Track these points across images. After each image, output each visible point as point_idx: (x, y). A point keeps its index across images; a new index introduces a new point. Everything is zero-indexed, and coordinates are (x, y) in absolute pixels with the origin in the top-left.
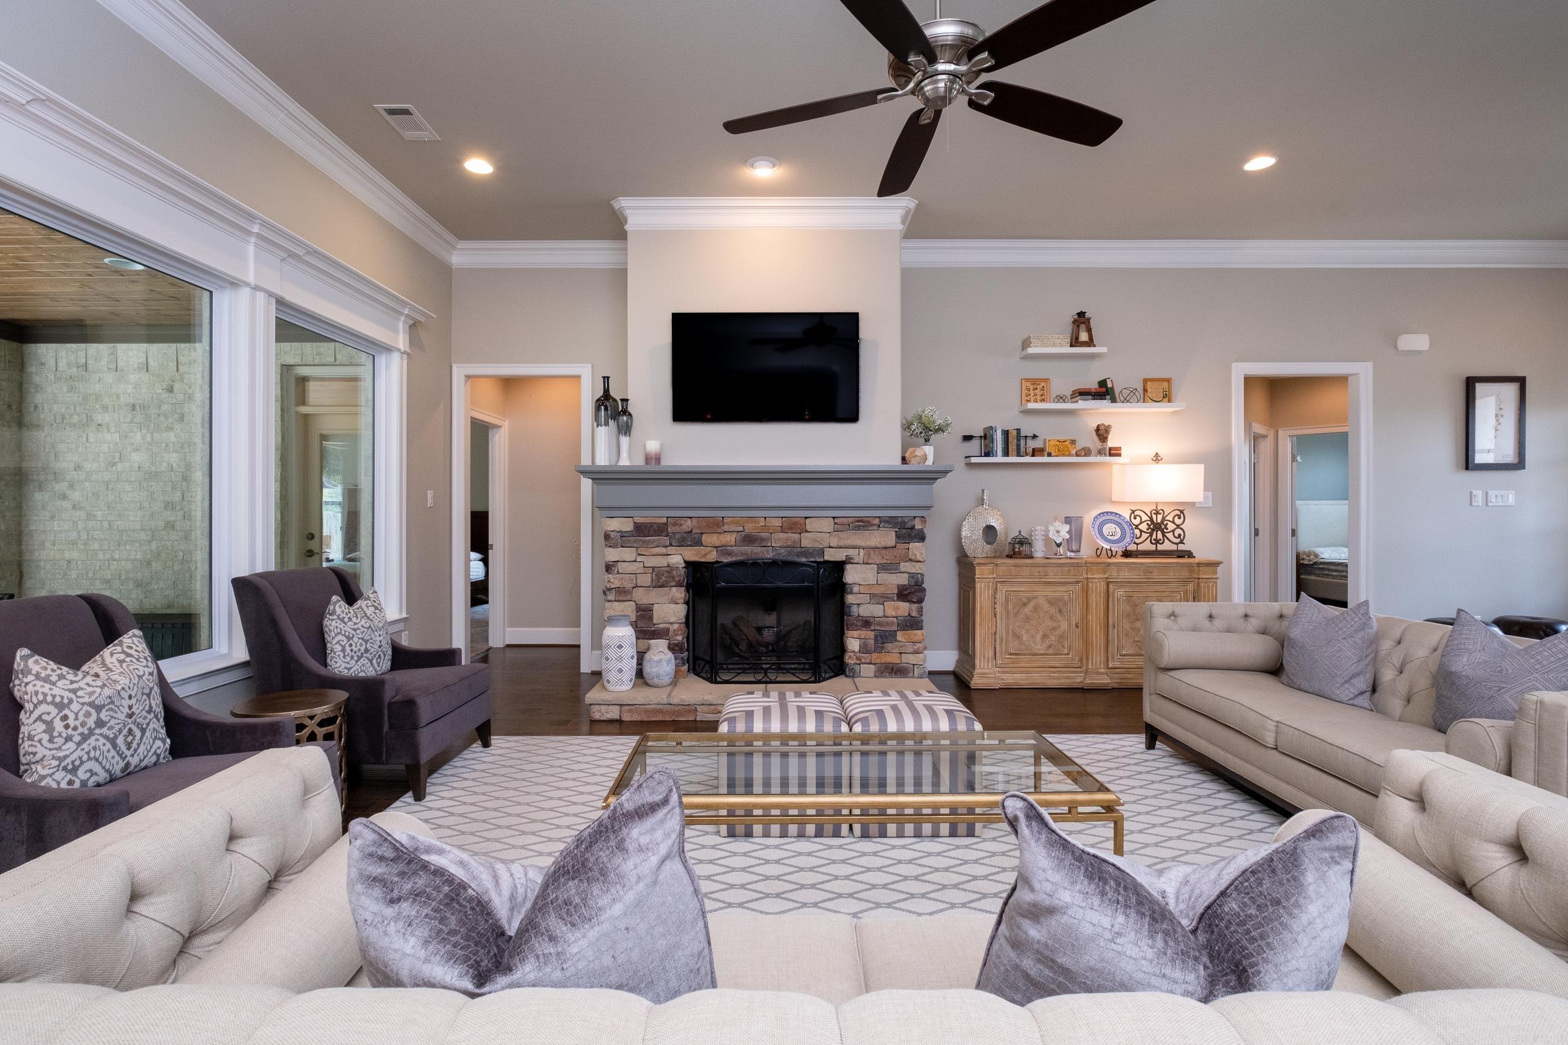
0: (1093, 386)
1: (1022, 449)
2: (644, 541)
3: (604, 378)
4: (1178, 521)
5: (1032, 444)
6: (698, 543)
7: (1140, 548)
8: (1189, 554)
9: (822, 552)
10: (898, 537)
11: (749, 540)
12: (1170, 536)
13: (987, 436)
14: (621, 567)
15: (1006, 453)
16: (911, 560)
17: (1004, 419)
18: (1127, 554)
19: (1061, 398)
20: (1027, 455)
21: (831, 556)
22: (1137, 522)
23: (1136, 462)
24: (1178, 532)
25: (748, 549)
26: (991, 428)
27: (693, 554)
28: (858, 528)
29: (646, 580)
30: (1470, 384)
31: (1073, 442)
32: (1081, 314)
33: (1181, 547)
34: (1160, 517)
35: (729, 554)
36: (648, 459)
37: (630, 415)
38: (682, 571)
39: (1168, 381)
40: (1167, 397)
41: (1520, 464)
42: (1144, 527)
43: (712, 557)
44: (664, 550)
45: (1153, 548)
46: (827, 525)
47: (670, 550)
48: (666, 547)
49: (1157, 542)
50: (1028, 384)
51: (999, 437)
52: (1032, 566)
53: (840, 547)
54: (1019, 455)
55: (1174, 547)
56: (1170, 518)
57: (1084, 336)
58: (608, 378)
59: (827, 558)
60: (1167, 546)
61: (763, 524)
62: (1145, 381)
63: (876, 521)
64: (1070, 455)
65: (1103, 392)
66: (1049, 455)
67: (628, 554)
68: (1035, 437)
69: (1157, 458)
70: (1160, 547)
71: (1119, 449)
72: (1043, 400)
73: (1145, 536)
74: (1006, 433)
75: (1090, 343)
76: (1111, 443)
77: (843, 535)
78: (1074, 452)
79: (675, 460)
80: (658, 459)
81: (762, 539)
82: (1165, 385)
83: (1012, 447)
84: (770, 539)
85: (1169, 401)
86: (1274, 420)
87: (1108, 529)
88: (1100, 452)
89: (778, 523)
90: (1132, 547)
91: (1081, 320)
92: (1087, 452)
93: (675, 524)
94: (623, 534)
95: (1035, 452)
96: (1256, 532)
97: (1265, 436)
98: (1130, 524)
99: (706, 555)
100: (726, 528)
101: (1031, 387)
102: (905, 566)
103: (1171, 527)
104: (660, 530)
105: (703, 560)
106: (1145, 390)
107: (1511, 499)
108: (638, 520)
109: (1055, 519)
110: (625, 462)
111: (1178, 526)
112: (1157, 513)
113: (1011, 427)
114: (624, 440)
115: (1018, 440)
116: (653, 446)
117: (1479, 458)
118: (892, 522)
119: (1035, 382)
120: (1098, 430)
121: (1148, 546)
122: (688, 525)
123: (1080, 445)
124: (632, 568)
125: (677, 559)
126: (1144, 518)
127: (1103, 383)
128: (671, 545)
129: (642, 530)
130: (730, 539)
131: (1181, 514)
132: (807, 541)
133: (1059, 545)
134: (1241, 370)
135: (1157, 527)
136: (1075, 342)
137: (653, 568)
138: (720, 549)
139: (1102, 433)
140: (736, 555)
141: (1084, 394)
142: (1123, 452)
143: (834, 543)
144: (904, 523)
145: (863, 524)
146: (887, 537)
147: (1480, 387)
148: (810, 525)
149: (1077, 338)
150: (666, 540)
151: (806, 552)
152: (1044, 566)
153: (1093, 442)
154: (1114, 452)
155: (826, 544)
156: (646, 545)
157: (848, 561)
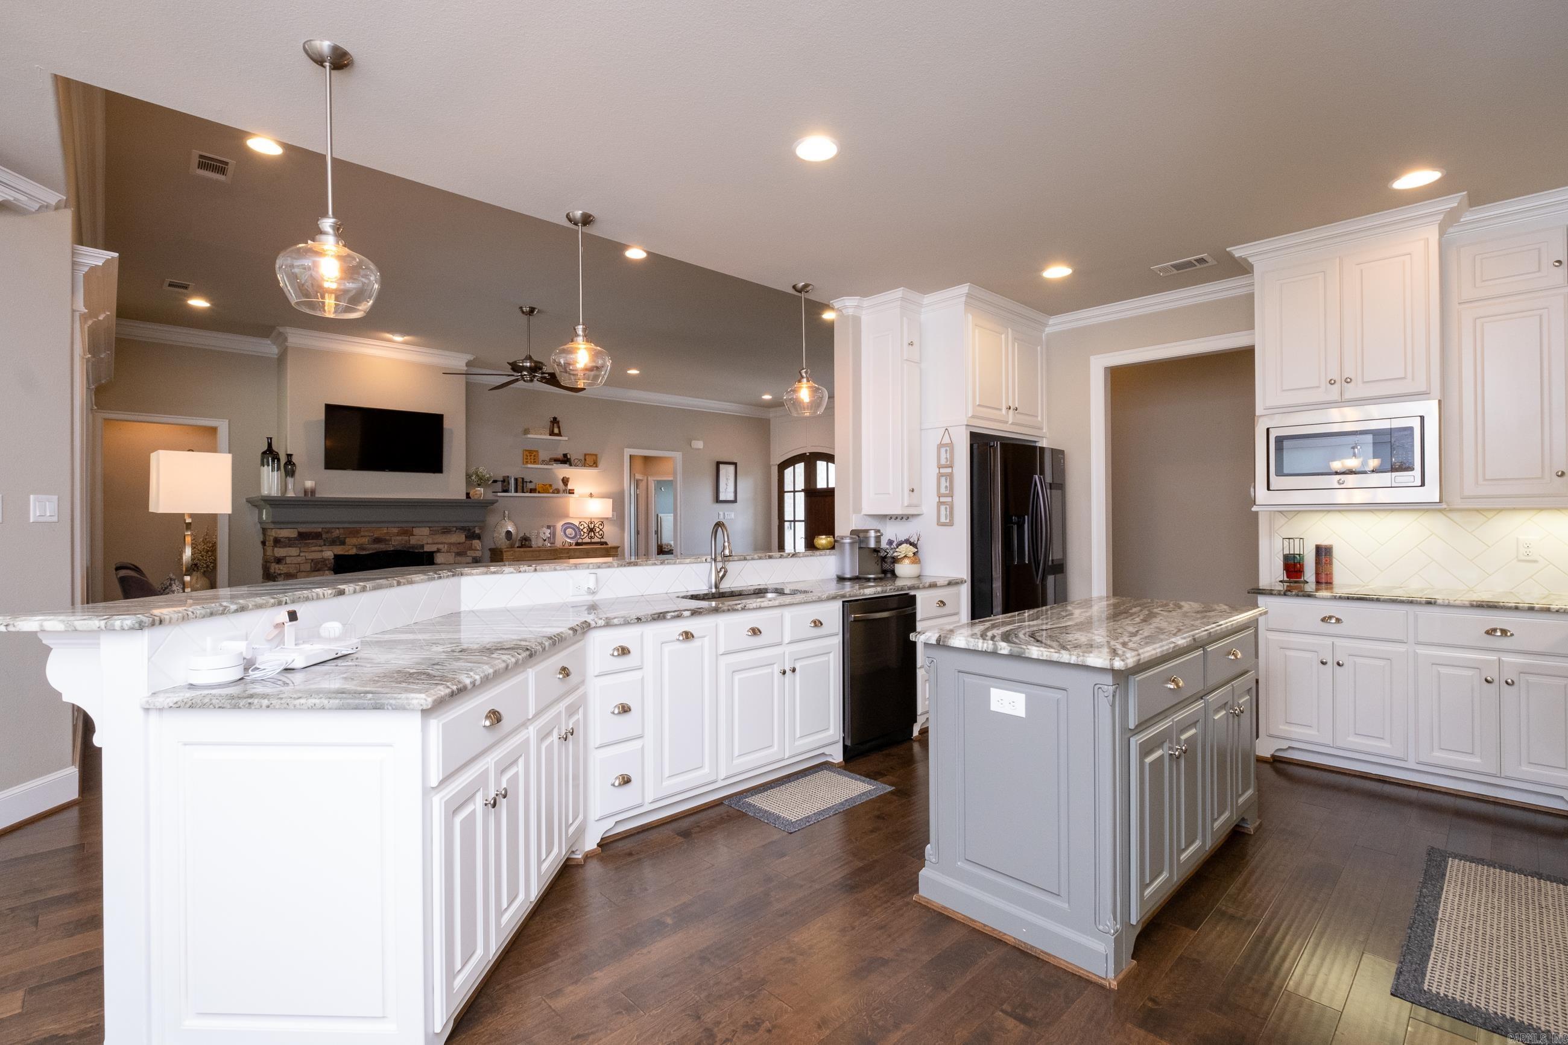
0: (560, 456)
1: (525, 491)
2: (305, 544)
3: (268, 438)
4: (601, 527)
5: (530, 486)
6: (343, 543)
7: (584, 541)
8: (606, 543)
9: (422, 546)
10: (466, 537)
11: (377, 540)
12: (597, 534)
13: (505, 481)
14: (288, 560)
15: (516, 491)
16: (473, 550)
17: (514, 471)
18: (577, 544)
19: (544, 462)
20: (527, 492)
21: (427, 549)
22: (582, 527)
23: (581, 496)
24: (601, 532)
25: (376, 546)
26: (508, 477)
27: (339, 550)
28: (444, 533)
29: (308, 567)
30: (718, 464)
31: (551, 485)
32: (555, 418)
33: (602, 540)
34: (593, 525)
35: (364, 549)
36: (306, 492)
37: (294, 464)
38: (333, 561)
39: (596, 455)
40: (595, 464)
41: (735, 501)
42: (585, 530)
43: (353, 551)
44: (320, 548)
45: (589, 541)
46: (426, 531)
47: (324, 548)
48: (320, 546)
49: (591, 537)
50: (527, 453)
51: (512, 482)
52: (530, 551)
53: (434, 544)
54: (523, 492)
55: (599, 540)
56: (597, 525)
57: (556, 431)
58: (271, 438)
59: (425, 550)
60: (596, 540)
61: (385, 531)
62: (585, 455)
63: (455, 529)
64: (549, 493)
65: (565, 460)
66: (539, 492)
67: (294, 551)
68: (531, 482)
69: (591, 495)
70: (593, 540)
71: (573, 490)
72: (535, 463)
73: (586, 535)
74: (516, 480)
75: (559, 434)
76: (570, 487)
77: (437, 536)
78: (551, 491)
79: (323, 494)
80: (313, 492)
81: (386, 540)
82: (594, 457)
83: (519, 488)
84: (391, 540)
85: (596, 467)
86: (646, 473)
87: (569, 531)
88: (565, 491)
89: (395, 530)
90: (580, 541)
91: (555, 421)
92: (557, 491)
93: (327, 532)
94: (289, 539)
95: (532, 491)
96: (638, 533)
97: (642, 480)
98: (578, 528)
99: (349, 550)
100: (362, 534)
101: (529, 455)
102: (469, 553)
103: (598, 530)
104: (317, 536)
105: (346, 553)
106: (585, 460)
107: (733, 516)
108: (301, 530)
109: (543, 527)
110: (291, 494)
111: (601, 530)
112: (591, 523)
113: (519, 476)
114: (290, 480)
115: (523, 484)
116: (309, 484)
117: (722, 498)
118: (463, 529)
119: (530, 452)
120: (563, 480)
121: (587, 540)
122: (336, 533)
123: (554, 487)
124: (299, 559)
125: (329, 554)
126: (586, 526)
127: (565, 455)
128: (325, 545)
129: (302, 536)
130: (365, 540)
131: (602, 523)
132: (413, 541)
133: (545, 540)
134: (628, 452)
135: (591, 530)
136: (552, 433)
137: (312, 560)
138: (361, 547)
139: (565, 481)
140: (368, 550)
141: (557, 461)
142: (575, 492)
143: (430, 541)
144: (469, 530)
145: (446, 531)
146: (461, 538)
147: (722, 466)
148: (416, 531)
149: (553, 431)
150: (321, 542)
151: (413, 547)
152: (539, 551)
153: (561, 486)
154: (571, 492)
155: (425, 542)
156: (307, 545)
157: (439, 551)
